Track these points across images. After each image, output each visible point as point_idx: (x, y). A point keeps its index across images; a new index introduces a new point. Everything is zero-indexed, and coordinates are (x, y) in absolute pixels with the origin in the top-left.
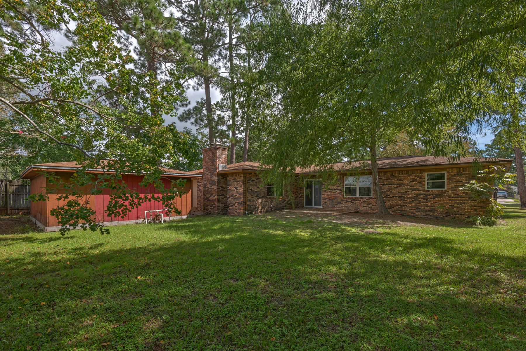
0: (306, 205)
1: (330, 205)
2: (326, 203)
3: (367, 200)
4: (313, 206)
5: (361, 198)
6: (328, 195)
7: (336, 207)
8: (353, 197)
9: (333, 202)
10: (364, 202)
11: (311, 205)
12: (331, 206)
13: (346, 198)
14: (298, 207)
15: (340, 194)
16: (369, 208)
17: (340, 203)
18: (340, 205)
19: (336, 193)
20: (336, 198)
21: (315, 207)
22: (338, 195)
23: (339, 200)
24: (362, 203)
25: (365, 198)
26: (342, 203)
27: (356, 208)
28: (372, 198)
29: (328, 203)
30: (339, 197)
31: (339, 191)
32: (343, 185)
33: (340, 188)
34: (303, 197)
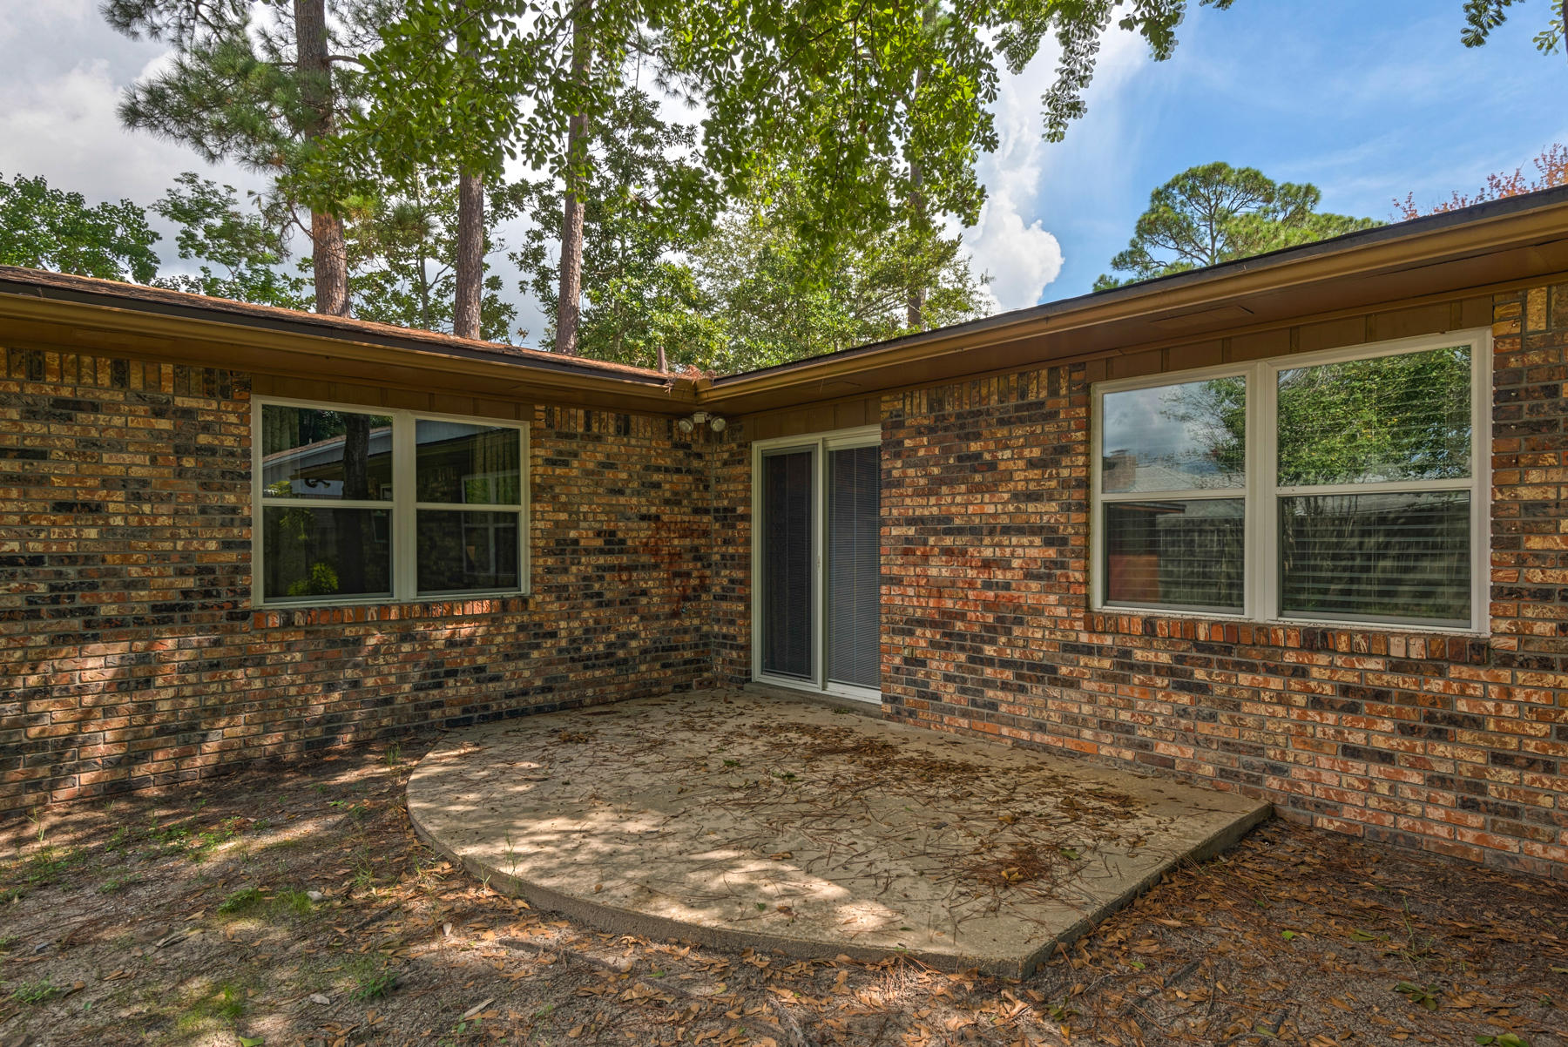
0: (770, 666)
1: (949, 693)
2: (912, 661)
3: (1398, 666)
4: (814, 687)
5: (1316, 641)
6: (938, 589)
7: (1013, 722)
8: (1207, 616)
9: (978, 660)
10: (1352, 699)
11: (805, 671)
12: (964, 702)
13: (1112, 625)
14: (710, 684)
15: (1046, 574)
16: (1443, 782)
17: (1045, 673)
18: (1052, 703)
19: (1005, 565)
20: (1008, 618)
21: (836, 689)
22: (1031, 594)
23: (1037, 640)
24: (1317, 703)
25: (1376, 644)
26: (1071, 683)
27: (1235, 762)
28: (1478, 652)
29: (938, 665)
30: (1037, 611)
31: (1034, 550)
32: (1085, 484)
33: (1046, 512)
34: (746, 600)
